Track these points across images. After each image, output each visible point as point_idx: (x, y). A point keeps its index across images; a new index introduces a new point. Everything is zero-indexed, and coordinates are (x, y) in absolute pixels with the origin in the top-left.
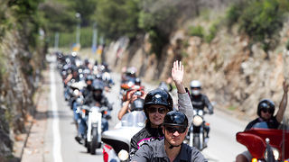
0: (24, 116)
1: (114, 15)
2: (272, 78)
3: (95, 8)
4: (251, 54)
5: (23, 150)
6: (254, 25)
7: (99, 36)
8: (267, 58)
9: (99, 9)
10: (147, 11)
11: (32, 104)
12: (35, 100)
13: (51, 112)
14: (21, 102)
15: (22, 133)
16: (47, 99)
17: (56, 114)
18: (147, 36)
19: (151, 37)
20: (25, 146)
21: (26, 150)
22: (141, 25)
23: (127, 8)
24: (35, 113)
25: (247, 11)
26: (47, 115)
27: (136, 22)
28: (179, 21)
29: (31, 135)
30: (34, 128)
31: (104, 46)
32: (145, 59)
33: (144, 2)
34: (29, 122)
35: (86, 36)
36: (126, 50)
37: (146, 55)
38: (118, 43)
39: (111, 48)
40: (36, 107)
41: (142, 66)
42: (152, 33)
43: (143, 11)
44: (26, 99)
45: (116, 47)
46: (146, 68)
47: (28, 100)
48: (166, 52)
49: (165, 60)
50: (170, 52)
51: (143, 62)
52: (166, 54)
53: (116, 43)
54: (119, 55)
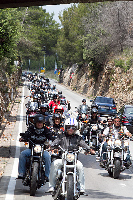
3: (56, 43)
13: (20, 116)
16: (18, 107)
18: (89, 65)
19: (91, 66)
22: (84, 58)
26: (16, 118)
27: (81, 55)
31: (62, 70)
32: (87, 80)
33: (87, 42)
34: (4, 122)
35: (50, 62)
36: (76, 73)
37: (88, 78)
38: (71, 68)
39: (66, 72)
40: (10, 113)
41: (86, 86)
42: (91, 63)
43: (86, 48)
44: (2, 108)
45: (70, 71)
46: (88, 88)
47: (4, 109)
48: (101, 76)
49: (101, 82)
50: (104, 76)
51: (86, 82)
52: (101, 78)
53: (69, 69)
54: (72, 77)
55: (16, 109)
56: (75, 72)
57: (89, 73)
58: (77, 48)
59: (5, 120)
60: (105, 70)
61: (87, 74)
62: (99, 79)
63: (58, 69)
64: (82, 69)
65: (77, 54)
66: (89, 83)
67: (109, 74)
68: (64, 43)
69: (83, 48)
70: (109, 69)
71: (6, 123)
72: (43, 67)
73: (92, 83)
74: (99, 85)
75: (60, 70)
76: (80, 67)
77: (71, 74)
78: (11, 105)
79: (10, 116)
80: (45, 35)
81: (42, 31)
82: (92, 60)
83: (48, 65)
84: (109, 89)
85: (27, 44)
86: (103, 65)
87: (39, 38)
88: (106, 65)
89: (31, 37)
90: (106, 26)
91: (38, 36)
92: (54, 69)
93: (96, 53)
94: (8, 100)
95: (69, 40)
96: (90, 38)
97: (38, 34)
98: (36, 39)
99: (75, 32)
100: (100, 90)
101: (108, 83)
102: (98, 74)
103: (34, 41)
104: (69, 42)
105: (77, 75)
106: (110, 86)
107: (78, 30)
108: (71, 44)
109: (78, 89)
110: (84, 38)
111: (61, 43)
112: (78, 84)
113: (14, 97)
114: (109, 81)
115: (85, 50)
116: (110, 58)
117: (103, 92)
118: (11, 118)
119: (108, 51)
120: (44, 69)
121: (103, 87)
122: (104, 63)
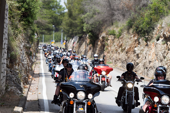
0: (28, 76)
1: (71, 25)
2: (150, 55)
3: (62, 22)
4: (139, 43)
5: (28, 93)
6: (140, 29)
7: (64, 36)
8: (147, 45)
9: (64, 23)
10: (87, 23)
11: (32, 70)
12: (33, 68)
13: (41, 74)
14: (26, 69)
15: (27, 84)
16: (39, 67)
17: (43, 75)
18: (88, 36)
19: (89, 36)
20: (29, 91)
21: (29, 93)
22: (85, 30)
23: (77, 22)
24: (33, 74)
25: (136, 22)
26: (39, 75)
27: (82, 28)
28: (104, 28)
29: (32, 85)
30: (33, 82)
31: (67, 41)
32: (87, 47)
33: (86, 19)
34: (30, 79)
35: (57, 36)
36: (78, 43)
37: (87, 45)
38: (73, 39)
39: (70, 42)
40: (34, 71)
41: (86, 50)
42: (90, 34)
43: (86, 23)
44: (29, 67)
45: (73, 41)
46: (88, 52)
47: (30, 68)
48: (97, 43)
49: (97, 47)
50: (99, 43)
51: (86, 48)
52: (97, 44)
53: (72, 39)
54: (74, 45)
55: (38, 68)
56: (76, 42)
57: (88, 41)
58: (79, 24)
59: (31, 77)
60: (101, 38)
61: (86, 42)
62: (96, 45)
63: (63, 41)
64: (82, 39)
65: (78, 28)
66: (88, 48)
67: (103, 41)
68: (68, 21)
69: (83, 23)
70: (103, 37)
71: (32, 79)
72: (53, 40)
73: (90, 49)
74: (96, 50)
75: (65, 41)
76: (80, 38)
77: (73, 43)
78: (34, 66)
79: (34, 74)
80: (55, 16)
81: (53, 13)
82: (90, 32)
83: (56, 38)
84: (105, 52)
85: (43, 23)
86: (98, 35)
87: (51, 18)
88: (101, 35)
89: (45, 18)
90: (100, 6)
91: (50, 16)
92: (60, 41)
93: (93, 26)
94: (32, 61)
95: (72, 19)
96: (88, 15)
97: (50, 15)
98: (49, 19)
99: (77, 12)
100: (97, 53)
101: (102, 47)
102: (95, 41)
103: (48, 20)
104: (72, 20)
105: (78, 44)
106: (105, 49)
107: (79, 11)
108: (73, 22)
109: (80, 53)
110: (83, 16)
111: (66, 21)
112: (80, 50)
113: (35, 60)
114: (103, 46)
115: (85, 25)
116: (103, 29)
117: (99, 55)
118: (35, 75)
119: (102, 25)
120: (54, 41)
121: (99, 51)
122: (99, 33)
